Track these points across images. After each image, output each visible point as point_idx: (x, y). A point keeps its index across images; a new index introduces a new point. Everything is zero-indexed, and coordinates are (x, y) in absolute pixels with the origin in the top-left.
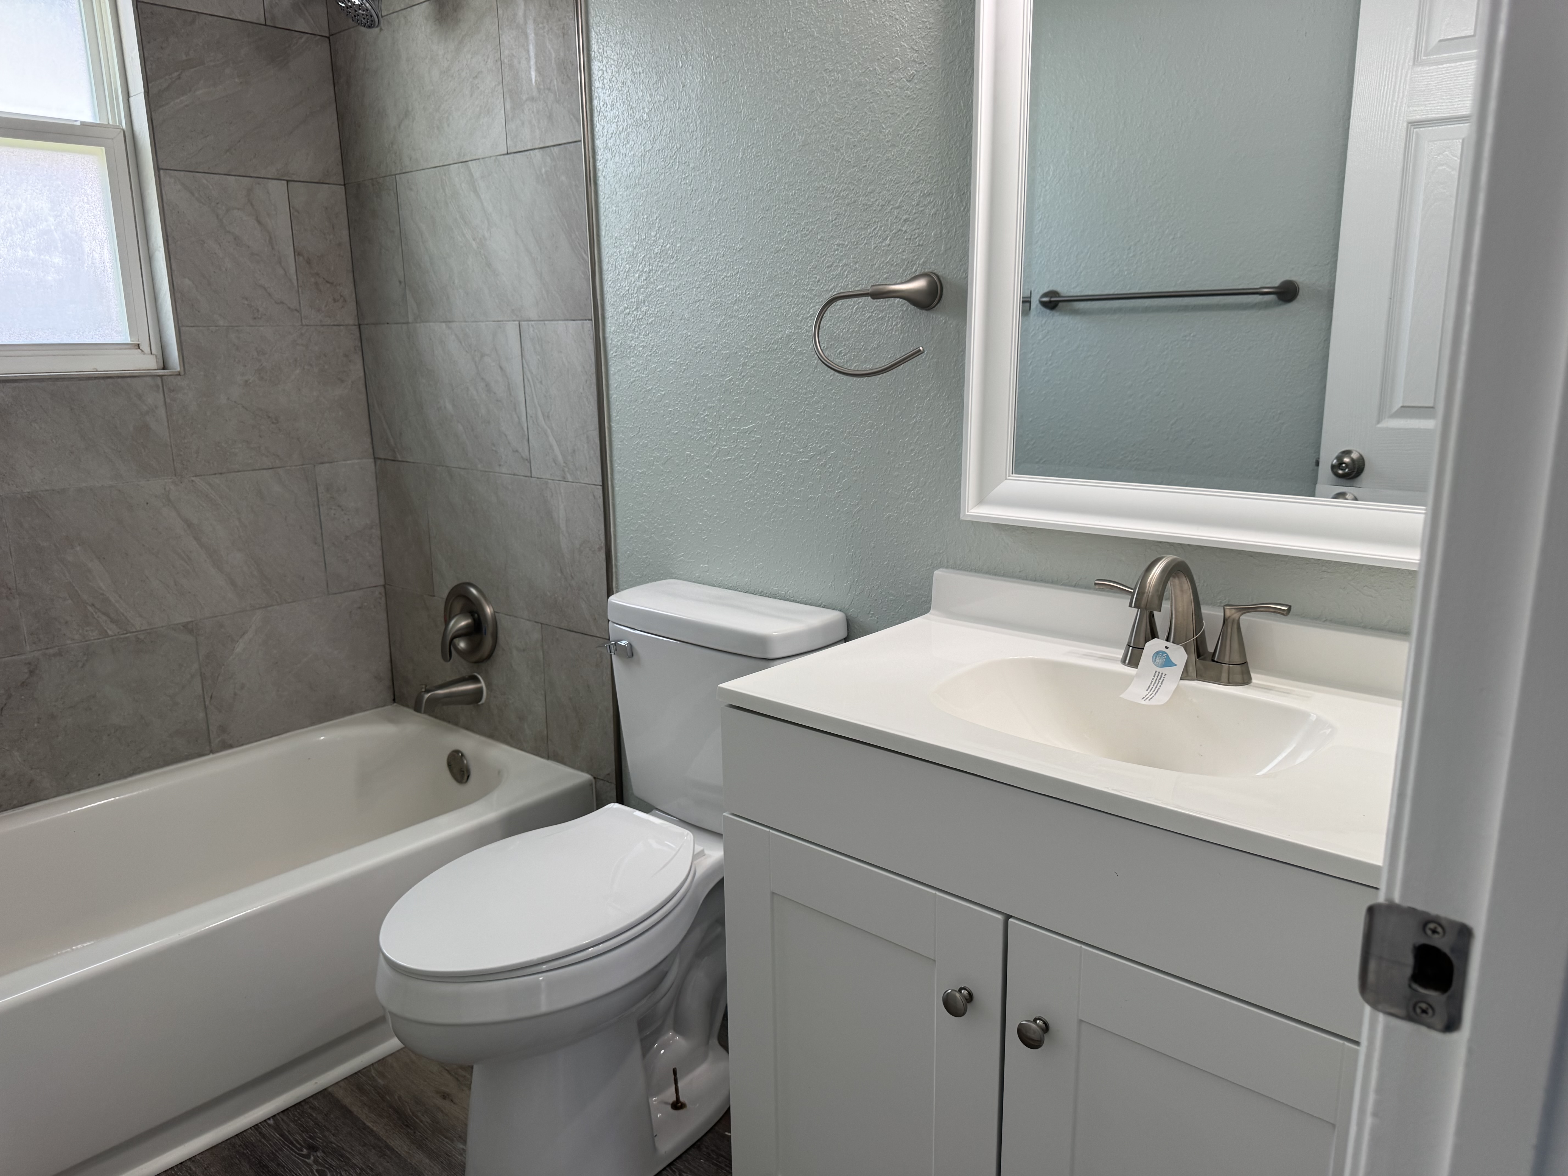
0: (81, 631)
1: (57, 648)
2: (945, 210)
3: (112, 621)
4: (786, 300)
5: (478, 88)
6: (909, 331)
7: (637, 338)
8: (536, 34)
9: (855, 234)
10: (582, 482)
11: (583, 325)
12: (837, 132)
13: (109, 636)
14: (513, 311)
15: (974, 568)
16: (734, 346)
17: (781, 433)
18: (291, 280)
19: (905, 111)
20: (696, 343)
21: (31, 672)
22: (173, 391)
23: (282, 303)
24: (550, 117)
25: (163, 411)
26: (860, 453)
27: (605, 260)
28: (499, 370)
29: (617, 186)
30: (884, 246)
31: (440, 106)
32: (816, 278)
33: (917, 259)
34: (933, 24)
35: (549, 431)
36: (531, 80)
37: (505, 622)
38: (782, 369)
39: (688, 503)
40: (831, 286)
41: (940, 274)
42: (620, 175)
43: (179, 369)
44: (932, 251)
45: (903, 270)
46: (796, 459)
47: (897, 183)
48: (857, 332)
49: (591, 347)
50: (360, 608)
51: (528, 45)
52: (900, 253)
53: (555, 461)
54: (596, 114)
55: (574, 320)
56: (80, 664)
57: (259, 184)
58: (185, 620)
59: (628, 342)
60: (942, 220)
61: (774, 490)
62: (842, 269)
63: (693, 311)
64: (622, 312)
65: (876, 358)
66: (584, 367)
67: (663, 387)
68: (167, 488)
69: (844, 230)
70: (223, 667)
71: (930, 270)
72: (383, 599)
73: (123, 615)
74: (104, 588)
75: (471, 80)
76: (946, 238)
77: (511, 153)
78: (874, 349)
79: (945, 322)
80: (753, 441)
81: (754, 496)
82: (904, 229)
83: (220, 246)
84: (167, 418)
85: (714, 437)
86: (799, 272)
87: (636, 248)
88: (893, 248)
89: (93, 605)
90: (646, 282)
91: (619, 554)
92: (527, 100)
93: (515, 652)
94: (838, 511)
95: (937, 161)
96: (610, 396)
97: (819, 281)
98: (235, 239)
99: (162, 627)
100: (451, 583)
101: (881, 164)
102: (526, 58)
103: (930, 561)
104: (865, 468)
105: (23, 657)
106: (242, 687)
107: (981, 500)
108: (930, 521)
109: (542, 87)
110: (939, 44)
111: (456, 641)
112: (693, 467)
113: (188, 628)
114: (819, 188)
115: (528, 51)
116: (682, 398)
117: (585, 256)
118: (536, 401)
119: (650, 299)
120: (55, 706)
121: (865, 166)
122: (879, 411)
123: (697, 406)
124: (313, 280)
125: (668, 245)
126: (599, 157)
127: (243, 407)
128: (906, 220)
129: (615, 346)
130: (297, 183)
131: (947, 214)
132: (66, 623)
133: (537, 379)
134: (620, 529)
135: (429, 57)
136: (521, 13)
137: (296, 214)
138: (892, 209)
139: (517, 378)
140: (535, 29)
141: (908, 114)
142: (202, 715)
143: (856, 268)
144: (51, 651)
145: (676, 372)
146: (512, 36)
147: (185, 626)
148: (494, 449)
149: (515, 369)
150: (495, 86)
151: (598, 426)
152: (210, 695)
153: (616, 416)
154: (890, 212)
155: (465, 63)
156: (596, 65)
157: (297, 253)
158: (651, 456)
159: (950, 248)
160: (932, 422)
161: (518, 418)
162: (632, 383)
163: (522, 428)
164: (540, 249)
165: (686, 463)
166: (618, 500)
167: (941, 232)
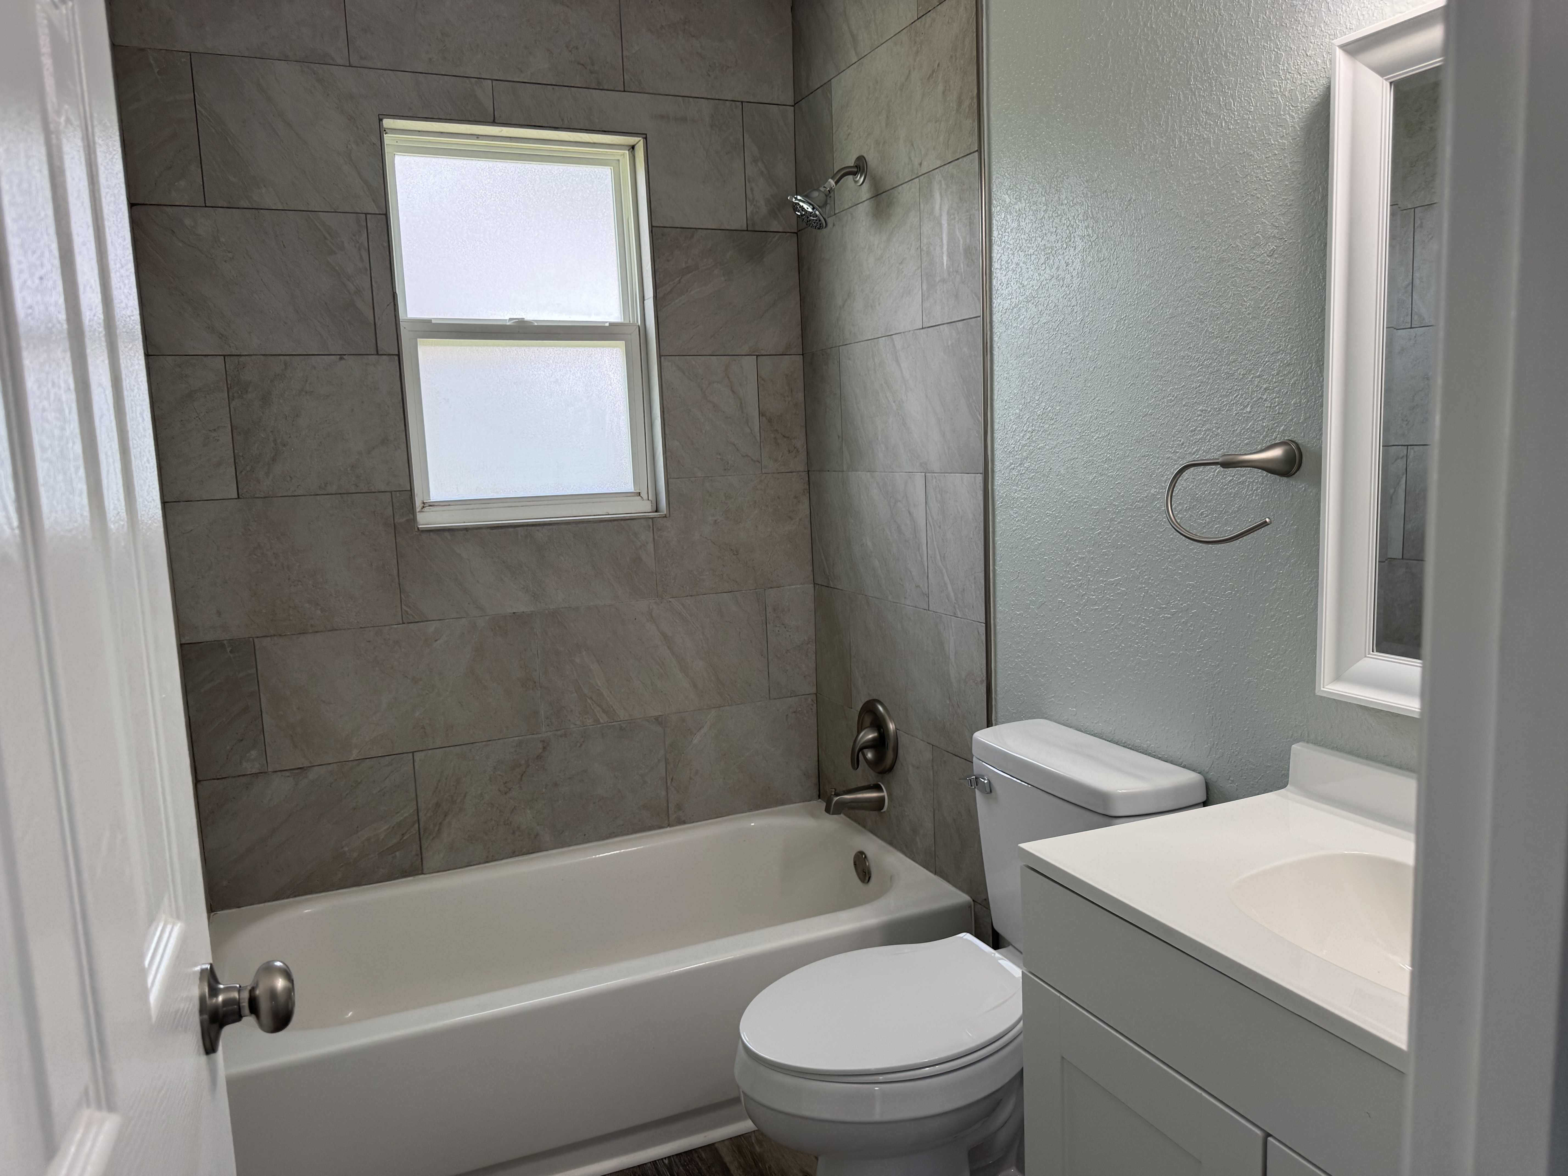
0: (581, 718)
1: (563, 730)
2: (1305, 380)
3: (604, 711)
4: (1152, 461)
5: (903, 272)
6: (1269, 497)
7: (1020, 491)
8: (949, 224)
9: (1217, 402)
10: (969, 618)
11: (975, 477)
12: (1202, 305)
13: (600, 724)
14: (921, 464)
15: (1335, 745)
16: (1103, 502)
17: (1145, 587)
18: (755, 437)
19: (1266, 285)
20: (1070, 497)
21: (544, 748)
22: (660, 530)
23: (747, 456)
24: (957, 296)
25: (652, 546)
26: (1221, 614)
27: (996, 421)
28: (908, 515)
29: (1008, 356)
30: (1245, 413)
31: (873, 288)
32: (1180, 441)
33: (1277, 426)
34: (1293, 201)
35: (944, 571)
36: (943, 264)
37: (904, 740)
38: (1147, 526)
39: (1058, 647)
40: (1194, 450)
41: (1299, 442)
42: (1011, 346)
43: (665, 513)
44: (1292, 420)
45: (1263, 437)
46: (1159, 615)
47: (1257, 354)
48: (1219, 495)
49: (980, 497)
50: (795, 712)
51: (942, 234)
52: (1260, 420)
53: (948, 597)
54: (994, 292)
55: (968, 473)
56: (579, 745)
57: (735, 361)
58: (657, 714)
59: (1012, 494)
60: (1302, 390)
61: (1138, 643)
62: (1205, 434)
63: (1068, 468)
64: (1008, 467)
65: (1236, 521)
66: (974, 516)
67: (1040, 537)
68: (651, 607)
69: (1207, 397)
70: (683, 755)
71: (1290, 438)
72: (815, 705)
73: (612, 707)
74: (599, 684)
75: (898, 265)
76: (1306, 407)
77: (925, 328)
78: (1235, 513)
79: (1305, 490)
80: (1118, 593)
81: (1119, 647)
82: (1265, 397)
83: (702, 413)
84: (655, 551)
85: (1084, 587)
86: (1165, 435)
87: (1021, 411)
88: (1253, 415)
89: (591, 698)
90: (1028, 440)
91: (998, 689)
92: (939, 282)
93: (911, 768)
94: (1199, 670)
95: (1297, 332)
96: (996, 542)
97: (1182, 444)
98: (714, 407)
99: (639, 718)
100: (865, 699)
101: (1242, 335)
102: (940, 246)
103: (1290, 732)
104: (1226, 630)
105: (540, 736)
106: (697, 773)
107: (1338, 677)
108: (1290, 691)
109: (951, 270)
110: (1298, 219)
111: (865, 751)
112: (1064, 613)
113: (659, 721)
114: (1184, 357)
115: (942, 239)
116: (1056, 548)
117: (979, 416)
118: (935, 543)
119: (1032, 456)
120: (558, 776)
121: (1228, 337)
122: (1239, 574)
123: (1069, 556)
124: (772, 435)
125: (1050, 408)
126: (995, 330)
127: (712, 542)
128: (1266, 389)
129: (1001, 498)
130: (764, 357)
131: (1306, 384)
132: (572, 711)
133: (937, 524)
134: (1000, 665)
135: (867, 247)
136: (937, 207)
137: (762, 382)
138: (1252, 378)
139: (921, 522)
140: (948, 220)
141: (1268, 287)
142: (664, 793)
143: (1218, 434)
144: (559, 733)
145: (1051, 524)
146: (930, 226)
147: (656, 718)
148: (901, 583)
149: (920, 514)
150: (916, 270)
151: (983, 569)
152: (671, 777)
153: (1000, 561)
154: (1251, 381)
155: (893, 250)
156: (995, 248)
157: (761, 414)
158: (1028, 600)
159: (1310, 417)
160: (1292, 589)
161: (921, 556)
162: (1014, 531)
163: (924, 566)
164: (945, 411)
165: (1058, 608)
166: (999, 637)
167: (1300, 402)
